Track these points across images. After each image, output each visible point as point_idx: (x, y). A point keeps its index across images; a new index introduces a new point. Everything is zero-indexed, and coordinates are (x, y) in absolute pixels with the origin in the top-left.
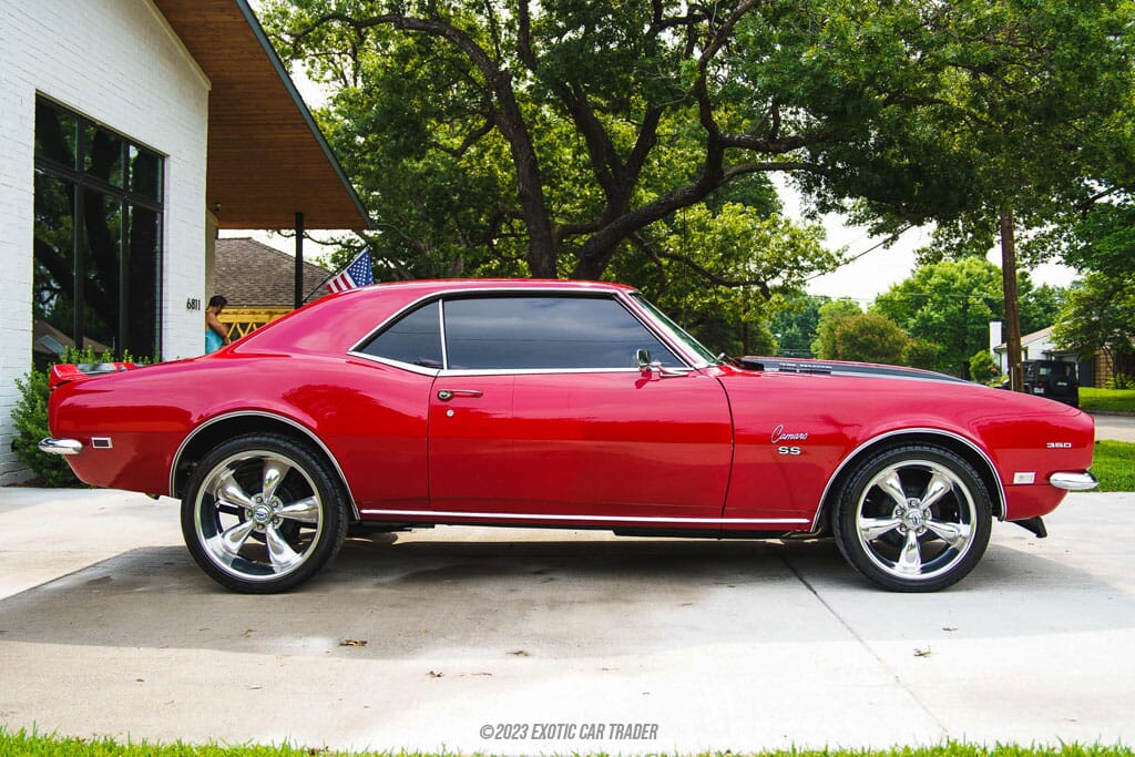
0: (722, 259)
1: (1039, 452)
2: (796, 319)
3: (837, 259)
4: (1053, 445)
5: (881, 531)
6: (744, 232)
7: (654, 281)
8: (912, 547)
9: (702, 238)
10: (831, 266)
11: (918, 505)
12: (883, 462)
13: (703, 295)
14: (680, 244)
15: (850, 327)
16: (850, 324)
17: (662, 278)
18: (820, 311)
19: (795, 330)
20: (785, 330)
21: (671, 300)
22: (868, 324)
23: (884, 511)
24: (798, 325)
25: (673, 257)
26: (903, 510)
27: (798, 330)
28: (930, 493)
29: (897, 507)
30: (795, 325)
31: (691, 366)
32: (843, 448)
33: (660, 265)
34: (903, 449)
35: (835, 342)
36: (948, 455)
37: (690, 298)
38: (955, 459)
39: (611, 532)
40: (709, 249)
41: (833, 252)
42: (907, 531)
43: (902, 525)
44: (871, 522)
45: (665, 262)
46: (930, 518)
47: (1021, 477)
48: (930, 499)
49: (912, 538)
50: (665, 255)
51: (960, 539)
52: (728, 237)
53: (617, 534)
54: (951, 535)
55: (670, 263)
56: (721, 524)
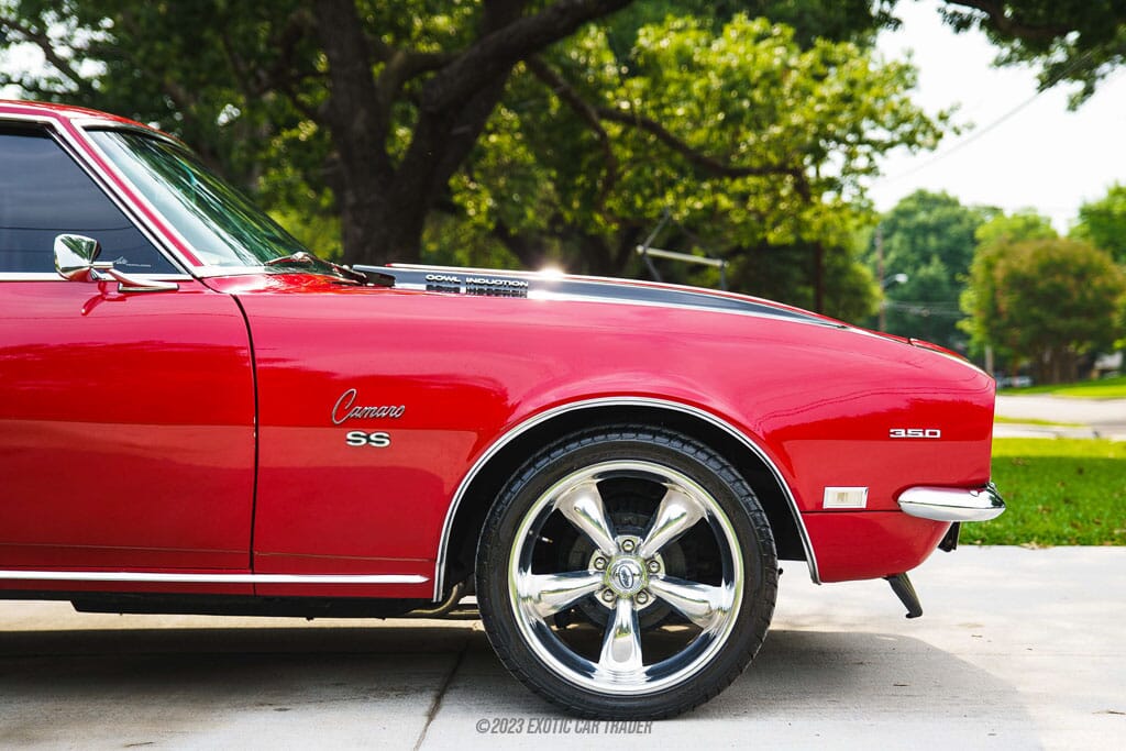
0: (723, 126)
1: (876, 446)
2: (939, 250)
3: (939, 126)
4: (902, 433)
5: (565, 600)
6: (766, 75)
7: (595, 167)
8: (623, 630)
9: (686, 85)
10: (929, 139)
11: (636, 549)
12: (559, 463)
13: (688, 193)
14: (645, 97)
15: (1021, 262)
16: (1024, 258)
17: (609, 162)
18: (980, 233)
19: (935, 269)
20: (917, 268)
21: (630, 205)
22: (1056, 257)
23: (574, 560)
24: (943, 260)
25: (628, 120)
26: (607, 559)
27: (942, 268)
28: (661, 522)
29: (597, 554)
30: (936, 260)
31: (189, 272)
32: (473, 436)
33: (603, 134)
34: (600, 439)
35: (994, 290)
36: (688, 451)
37: (669, 199)
38: (701, 458)
39: (68, 604)
40: (701, 105)
41: (931, 114)
42: (616, 600)
43: (605, 588)
44: (546, 582)
45: (614, 130)
46: (662, 574)
47: (841, 496)
48: (659, 536)
49: (624, 614)
50: (615, 116)
51: (719, 615)
52: (737, 82)
53: (80, 607)
54: (701, 609)
55: (624, 133)
56: (254, 584)
